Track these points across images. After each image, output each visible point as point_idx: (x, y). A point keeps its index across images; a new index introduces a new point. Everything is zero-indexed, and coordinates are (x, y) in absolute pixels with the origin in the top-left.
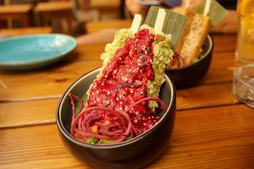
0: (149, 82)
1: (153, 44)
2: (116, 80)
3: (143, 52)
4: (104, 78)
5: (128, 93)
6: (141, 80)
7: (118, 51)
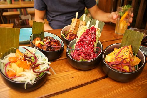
0: (95, 43)
1: (96, 31)
2: (83, 42)
3: (93, 34)
4: (80, 41)
5: (88, 46)
6: (92, 42)
7: (84, 33)
